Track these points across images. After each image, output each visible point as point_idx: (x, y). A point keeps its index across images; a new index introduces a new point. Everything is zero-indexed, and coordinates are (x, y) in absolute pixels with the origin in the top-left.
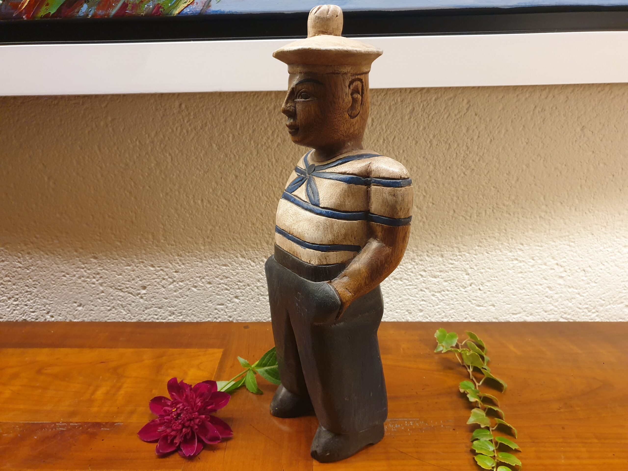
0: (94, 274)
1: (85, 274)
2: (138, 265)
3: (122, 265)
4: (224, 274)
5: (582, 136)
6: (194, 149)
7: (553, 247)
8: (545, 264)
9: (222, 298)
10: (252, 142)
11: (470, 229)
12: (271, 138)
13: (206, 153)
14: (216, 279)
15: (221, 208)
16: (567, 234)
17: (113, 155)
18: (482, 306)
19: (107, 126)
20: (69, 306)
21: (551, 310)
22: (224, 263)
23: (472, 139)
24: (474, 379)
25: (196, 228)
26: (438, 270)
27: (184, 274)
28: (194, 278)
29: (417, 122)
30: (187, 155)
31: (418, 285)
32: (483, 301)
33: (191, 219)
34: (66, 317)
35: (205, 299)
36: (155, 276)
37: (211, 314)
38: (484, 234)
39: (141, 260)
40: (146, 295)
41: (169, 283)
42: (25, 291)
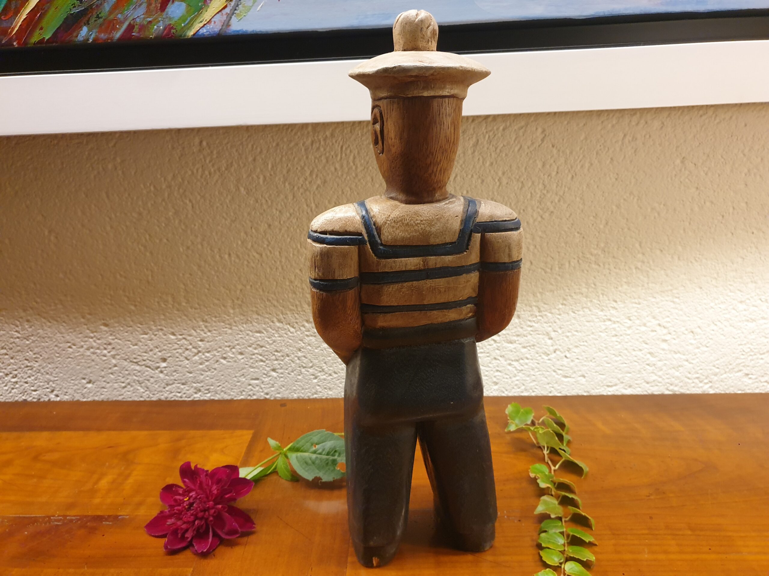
0: (105, 344)
1: (95, 344)
2: (157, 333)
3: (137, 333)
4: (258, 343)
5: (683, 170)
6: (219, 193)
7: (653, 305)
8: (645, 325)
9: (257, 372)
10: (287, 184)
11: (552, 284)
12: (309, 179)
13: (233, 198)
14: (249, 348)
15: (252, 264)
16: (670, 288)
17: (124, 203)
18: (570, 377)
19: (116, 169)
20: (76, 382)
21: (654, 381)
22: (257, 330)
23: (549, 176)
24: (550, 463)
25: (224, 287)
26: (514, 334)
27: (210, 343)
28: (223, 347)
29: (482, 157)
30: (210, 201)
31: (491, 352)
32: (571, 371)
33: (218, 277)
34: (73, 396)
35: (237, 373)
36: (176, 346)
37: (244, 391)
38: (569, 289)
39: (159, 327)
40: (167, 369)
41: (193, 354)
42: (25, 365)
